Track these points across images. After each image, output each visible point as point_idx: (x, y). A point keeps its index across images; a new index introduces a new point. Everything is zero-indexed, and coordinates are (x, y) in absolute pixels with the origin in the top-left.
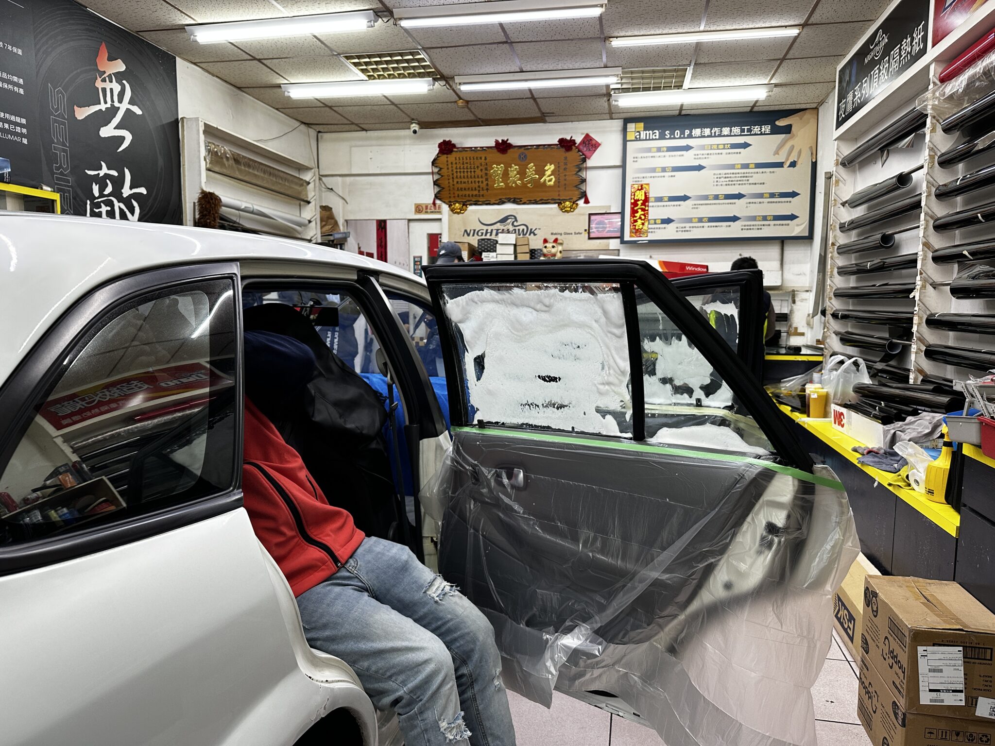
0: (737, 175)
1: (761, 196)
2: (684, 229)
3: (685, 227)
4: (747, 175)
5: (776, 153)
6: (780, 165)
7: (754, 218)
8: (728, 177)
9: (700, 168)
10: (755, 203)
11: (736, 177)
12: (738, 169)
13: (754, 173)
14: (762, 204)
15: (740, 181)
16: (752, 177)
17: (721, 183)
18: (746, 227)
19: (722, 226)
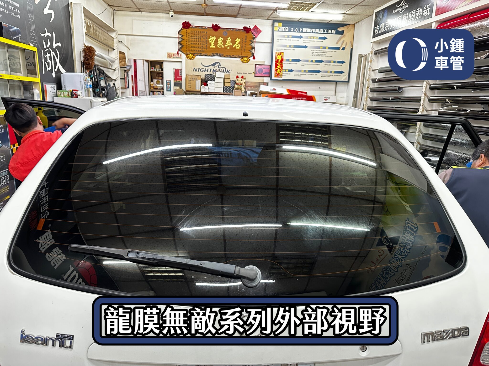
0: (321, 52)
1: (330, 62)
2: (298, 75)
3: (298, 74)
4: (325, 52)
5: (337, 43)
6: (338, 48)
7: (327, 72)
8: (317, 52)
9: (305, 47)
10: (327, 65)
11: (320, 52)
12: (321, 49)
13: (328, 51)
14: (330, 66)
15: (322, 54)
16: (327, 53)
17: (314, 55)
18: (323, 76)
19: (313, 75)
